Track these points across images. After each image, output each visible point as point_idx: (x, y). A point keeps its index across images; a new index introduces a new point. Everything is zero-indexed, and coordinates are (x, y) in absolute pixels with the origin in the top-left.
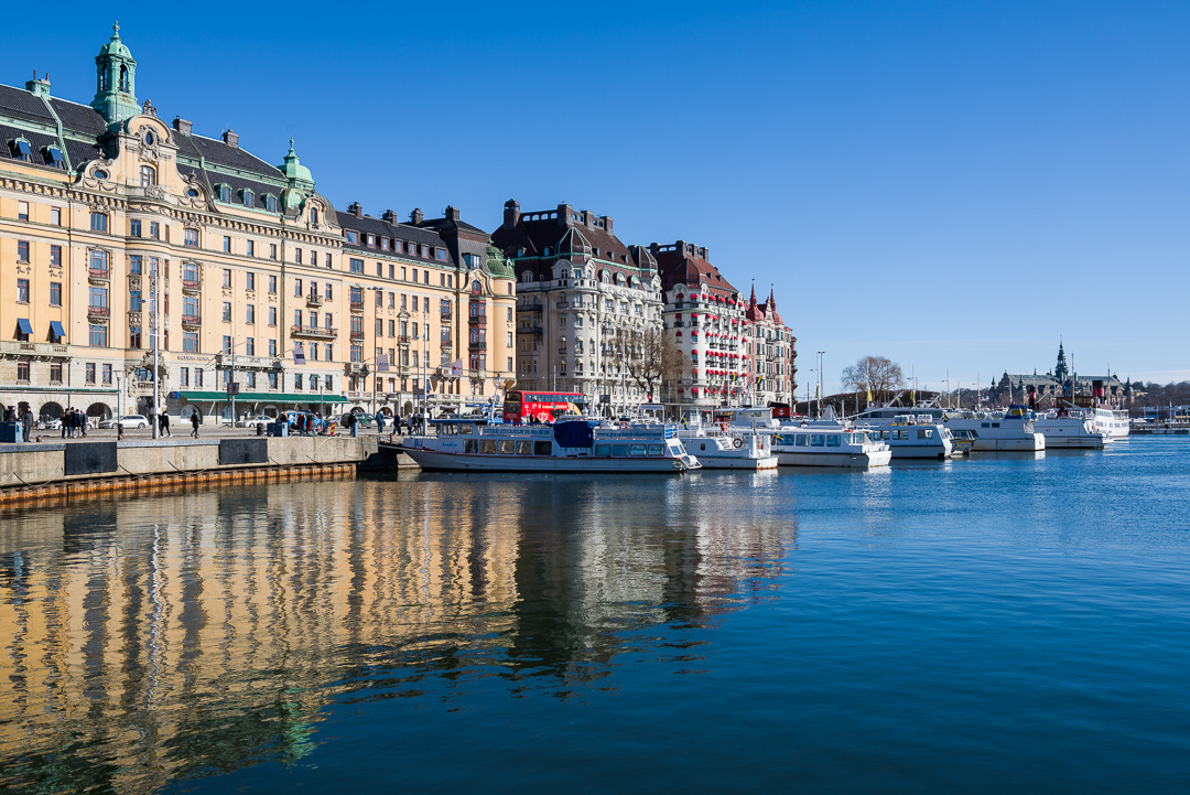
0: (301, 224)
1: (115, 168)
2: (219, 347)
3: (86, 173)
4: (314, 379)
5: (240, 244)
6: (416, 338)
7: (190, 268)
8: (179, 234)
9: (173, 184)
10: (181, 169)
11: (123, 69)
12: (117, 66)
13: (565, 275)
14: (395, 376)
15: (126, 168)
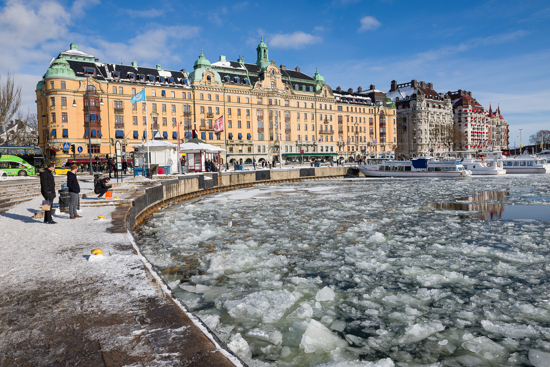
0: (321, 95)
1: (263, 83)
2: (297, 139)
3: (255, 86)
4: (327, 147)
5: (302, 105)
6: (361, 132)
7: (287, 113)
8: (283, 103)
9: (281, 86)
10: (283, 81)
11: (265, 51)
12: (263, 50)
13: (415, 106)
14: (354, 146)
15: (267, 83)
